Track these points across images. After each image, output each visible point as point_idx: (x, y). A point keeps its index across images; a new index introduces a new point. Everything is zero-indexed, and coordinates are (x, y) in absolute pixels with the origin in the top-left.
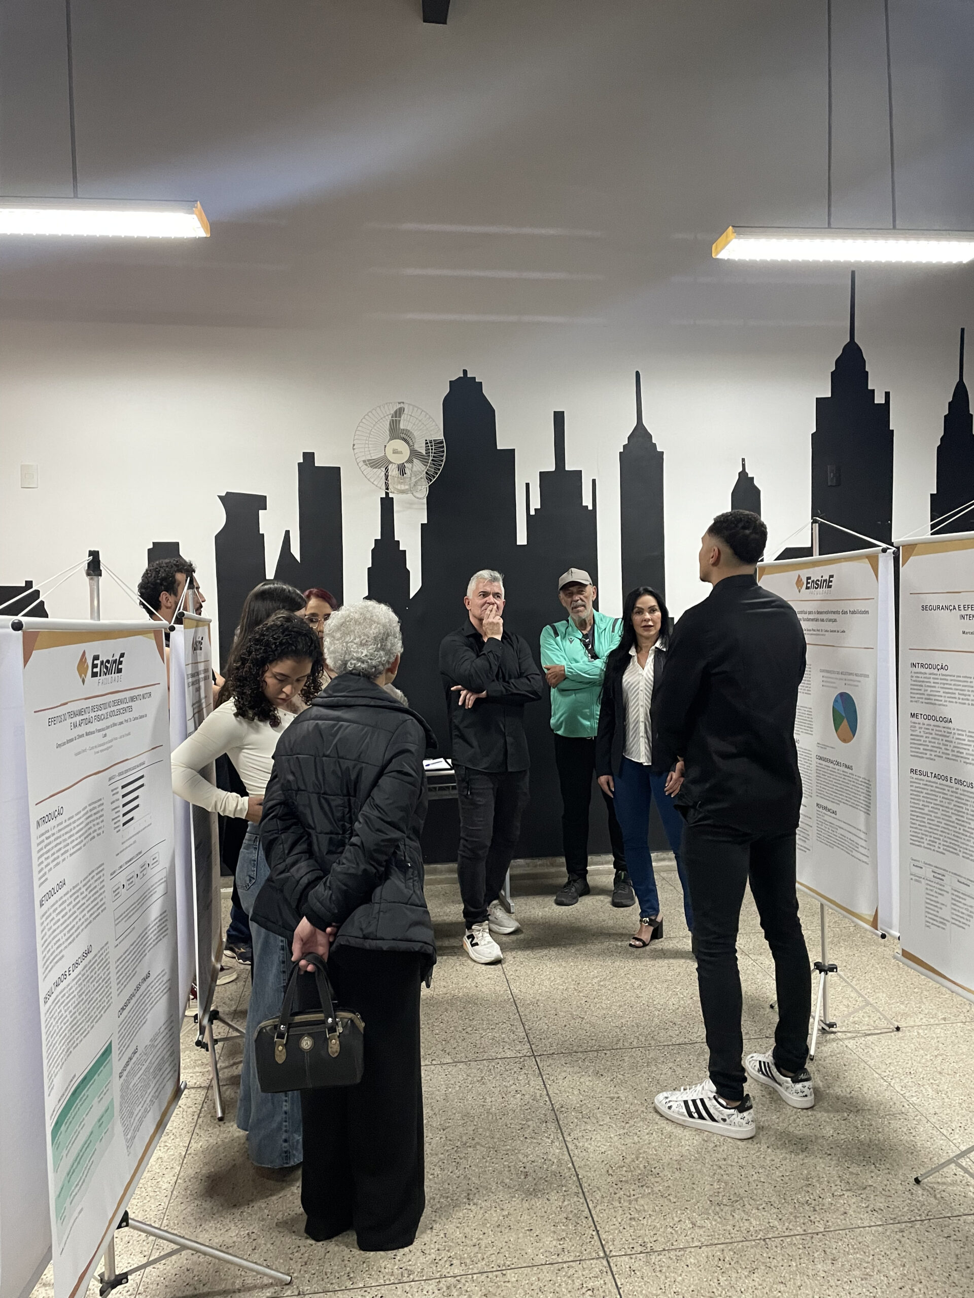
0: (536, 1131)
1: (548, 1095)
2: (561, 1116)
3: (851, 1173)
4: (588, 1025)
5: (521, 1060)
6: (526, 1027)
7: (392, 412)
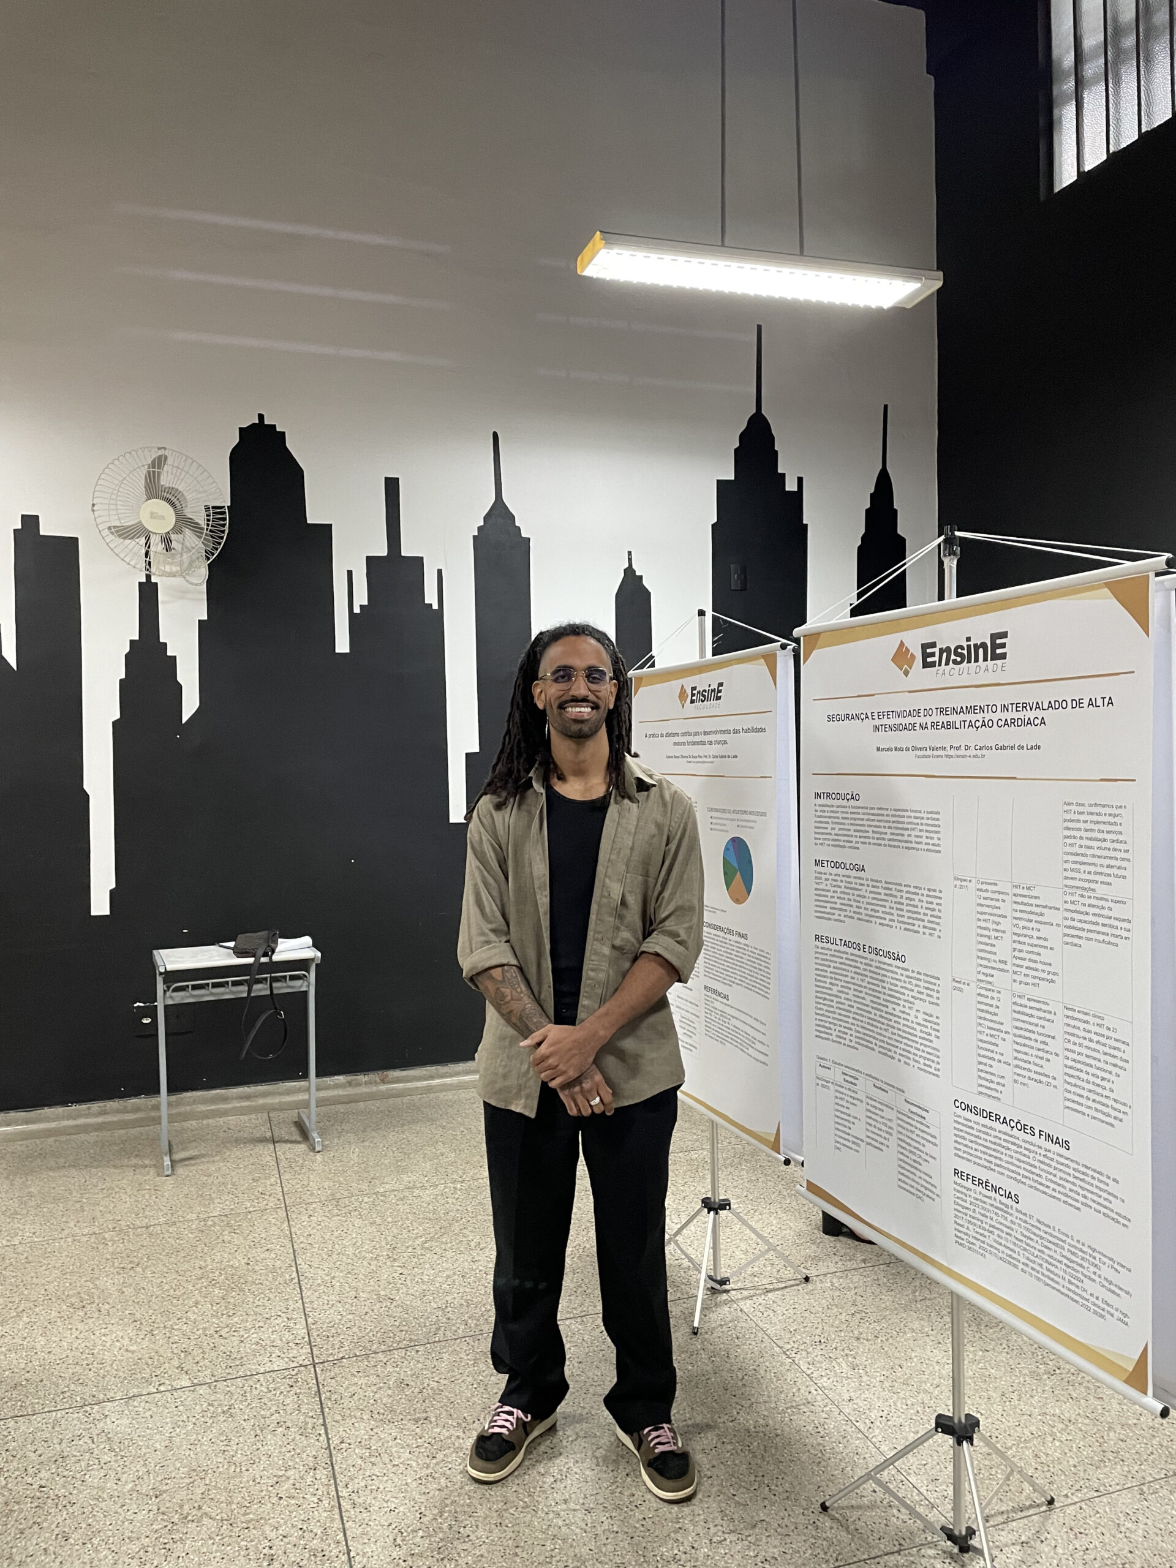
0: (297, 1485)
1: (324, 1425)
2: (338, 1458)
3: (738, 1503)
4: (400, 1310)
5: (294, 1373)
6: (310, 1320)
7: (150, 462)
